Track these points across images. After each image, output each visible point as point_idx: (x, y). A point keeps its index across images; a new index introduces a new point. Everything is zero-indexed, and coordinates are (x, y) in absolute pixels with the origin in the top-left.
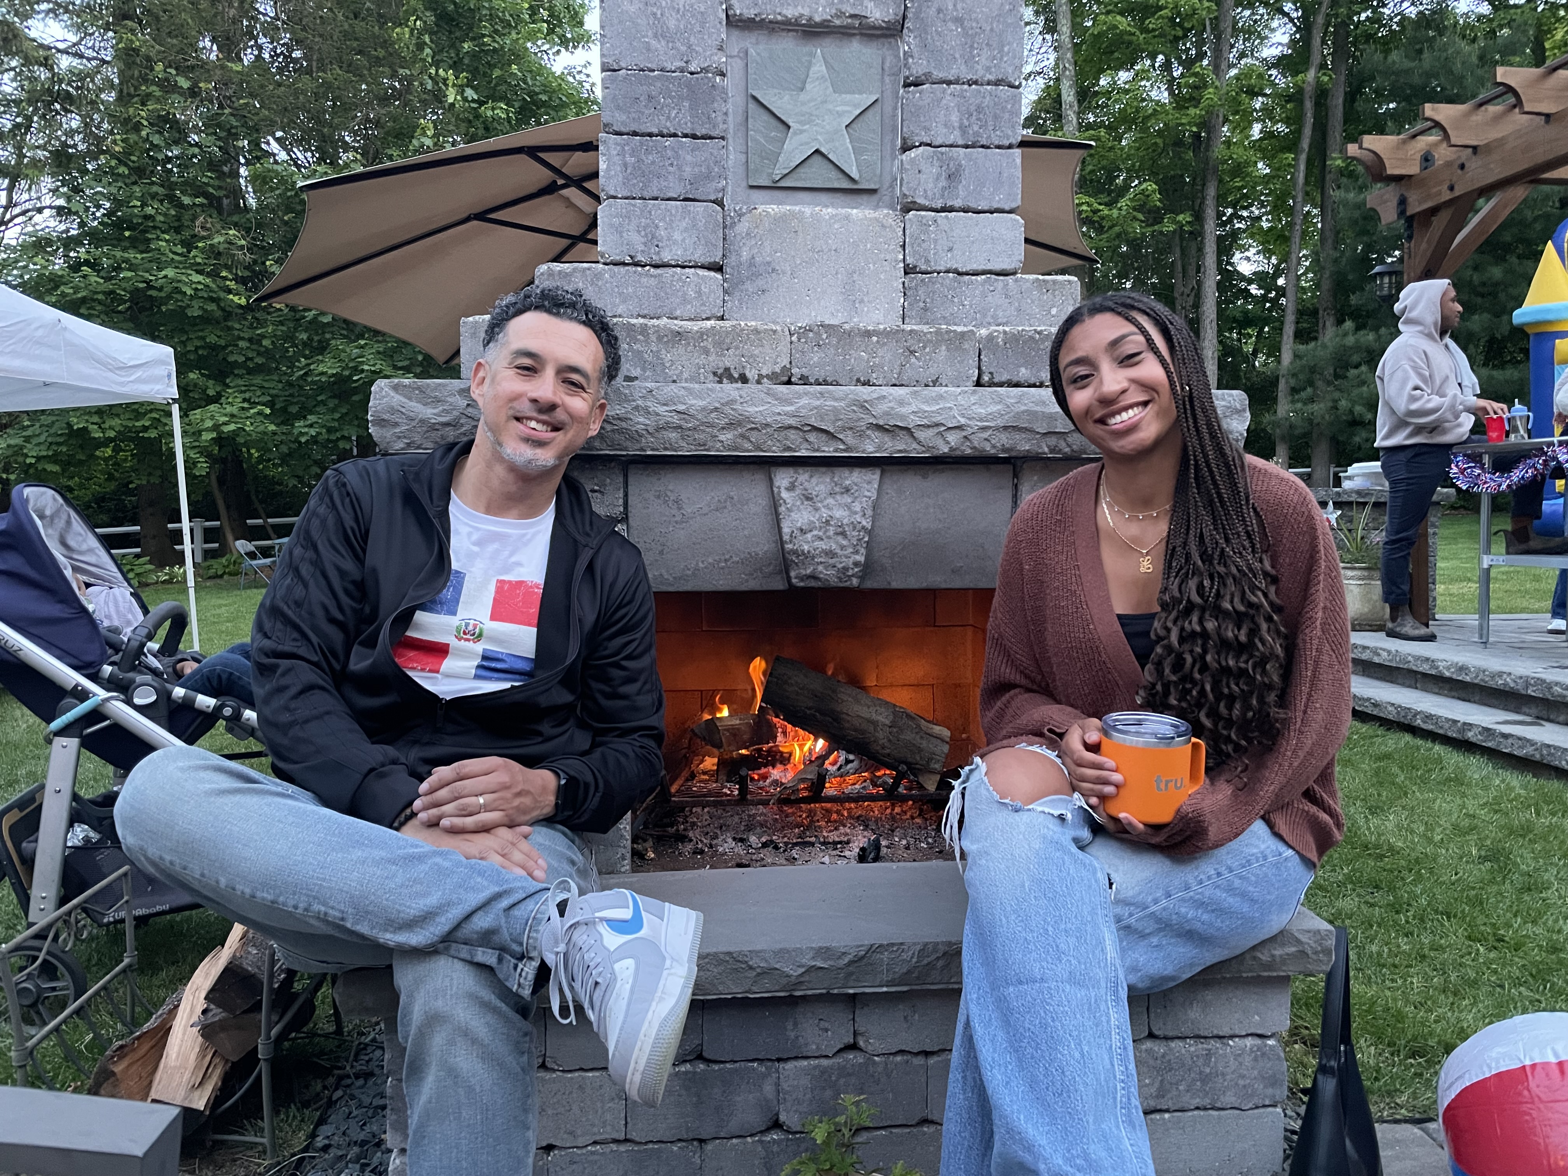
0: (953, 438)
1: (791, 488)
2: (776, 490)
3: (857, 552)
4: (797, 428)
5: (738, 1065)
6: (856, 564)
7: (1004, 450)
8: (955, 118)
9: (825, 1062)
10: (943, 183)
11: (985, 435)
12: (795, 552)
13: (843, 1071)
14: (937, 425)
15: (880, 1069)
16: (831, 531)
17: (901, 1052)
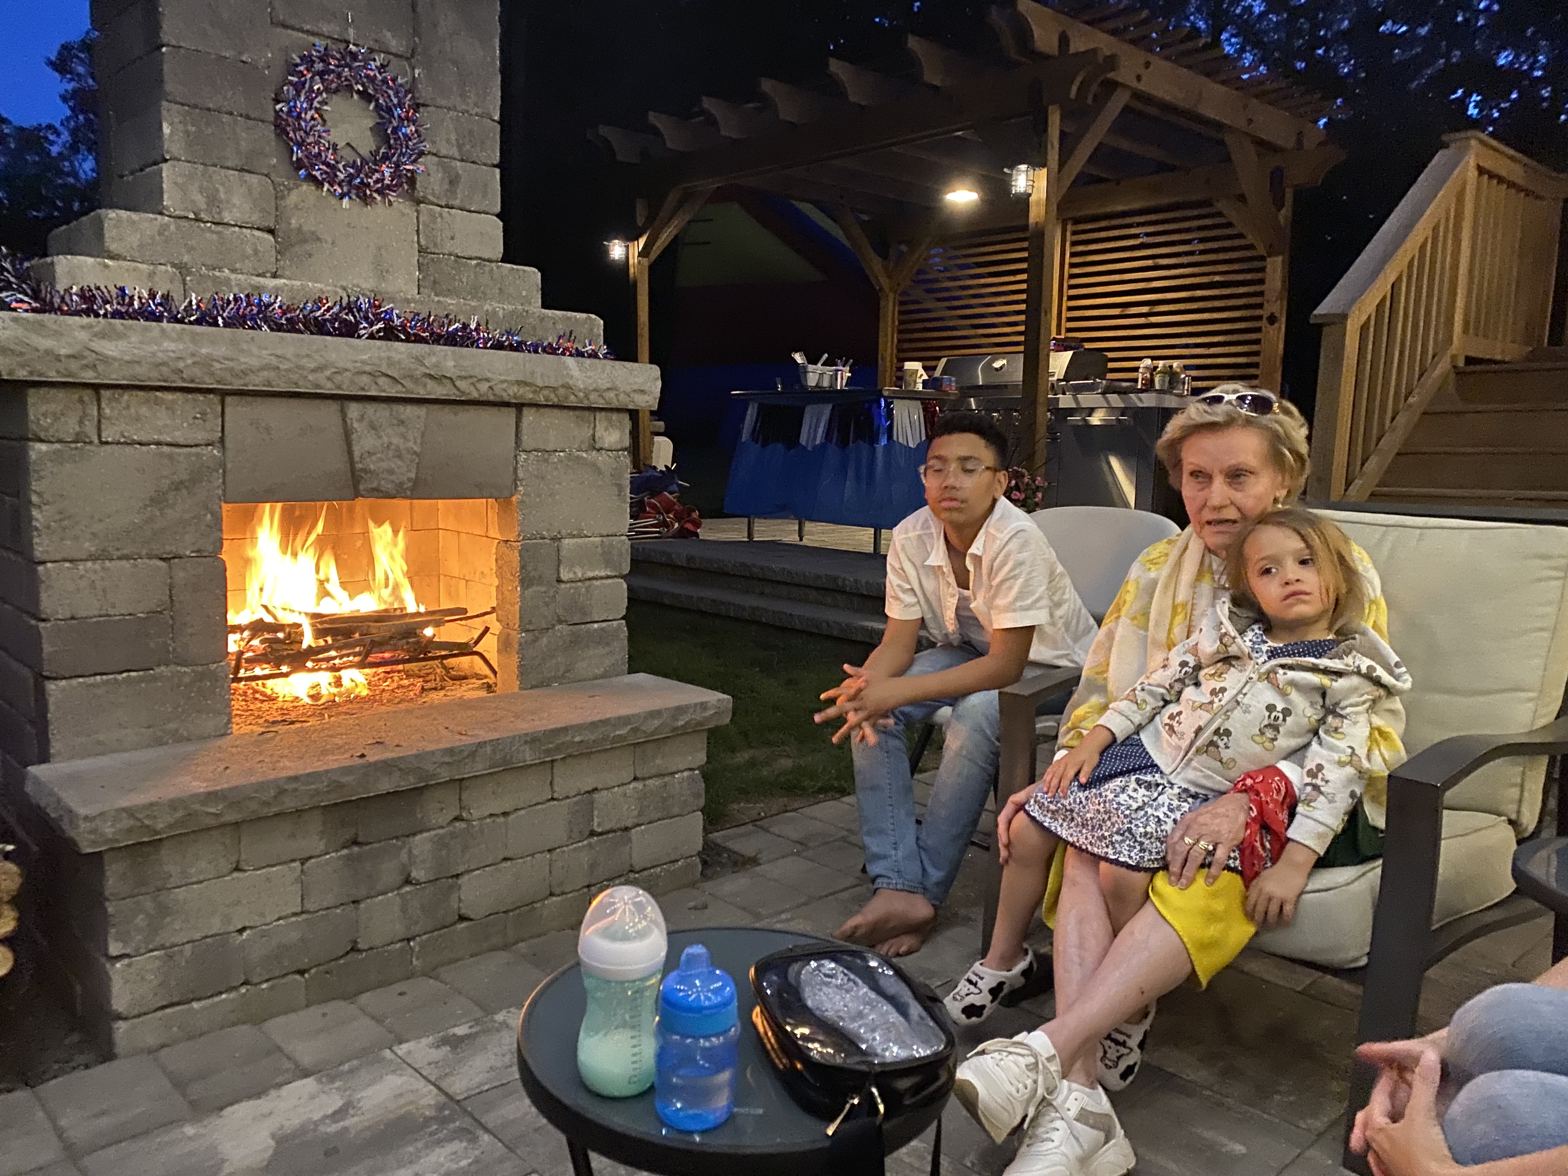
0: (484, 387)
1: (362, 418)
2: (349, 422)
3: (410, 471)
4: (370, 374)
5: (382, 843)
6: (409, 480)
7: (515, 397)
8: (453, 137)
9: (441, 831)
10: (446, 187)
11: (505, 385)
12: (364, 470)
13: (453, 835)
14: (471, 377)
15: (477, 829)
16: (391, 454)
17: (491, 815)
